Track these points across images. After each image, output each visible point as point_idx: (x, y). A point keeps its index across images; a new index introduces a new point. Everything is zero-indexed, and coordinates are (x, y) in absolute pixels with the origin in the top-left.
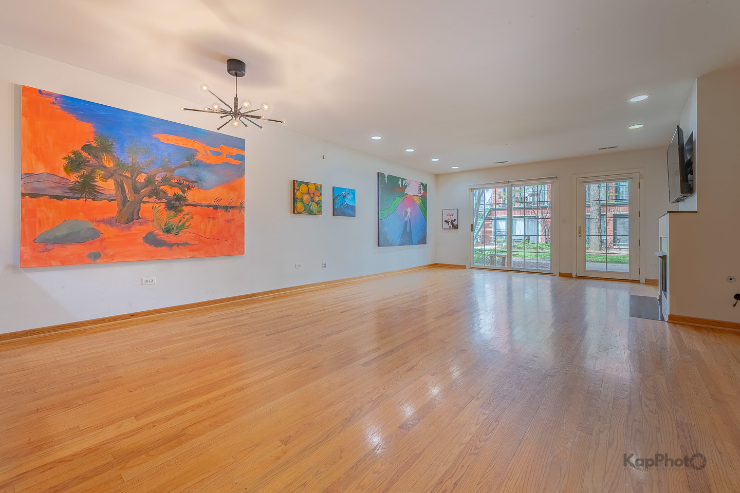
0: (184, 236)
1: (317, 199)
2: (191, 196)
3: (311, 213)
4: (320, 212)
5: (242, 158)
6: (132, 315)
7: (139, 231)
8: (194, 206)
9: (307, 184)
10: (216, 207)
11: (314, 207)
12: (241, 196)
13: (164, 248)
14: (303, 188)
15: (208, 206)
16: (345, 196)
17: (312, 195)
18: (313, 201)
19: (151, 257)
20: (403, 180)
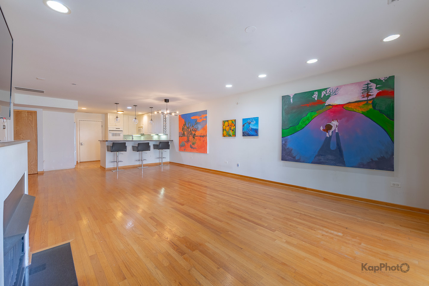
0: (196, 146)
1: (233, 128)
2: (197, 134)
3: (230, 136)
4: (235, 135)
5: (206, 117)
6: (190, 166)
7: (189, 143)
8: (197, 136)
9: (228, 121)
10: (201, 136)
11: (231, 133)
12: (206, 132)
13: (192, 149)
14: (226, 124)
15: (199, 136)
16: (250, 123)
17: (230, 126)
18: (231, 130)
19: (191, 151)
20: (320, 91)
